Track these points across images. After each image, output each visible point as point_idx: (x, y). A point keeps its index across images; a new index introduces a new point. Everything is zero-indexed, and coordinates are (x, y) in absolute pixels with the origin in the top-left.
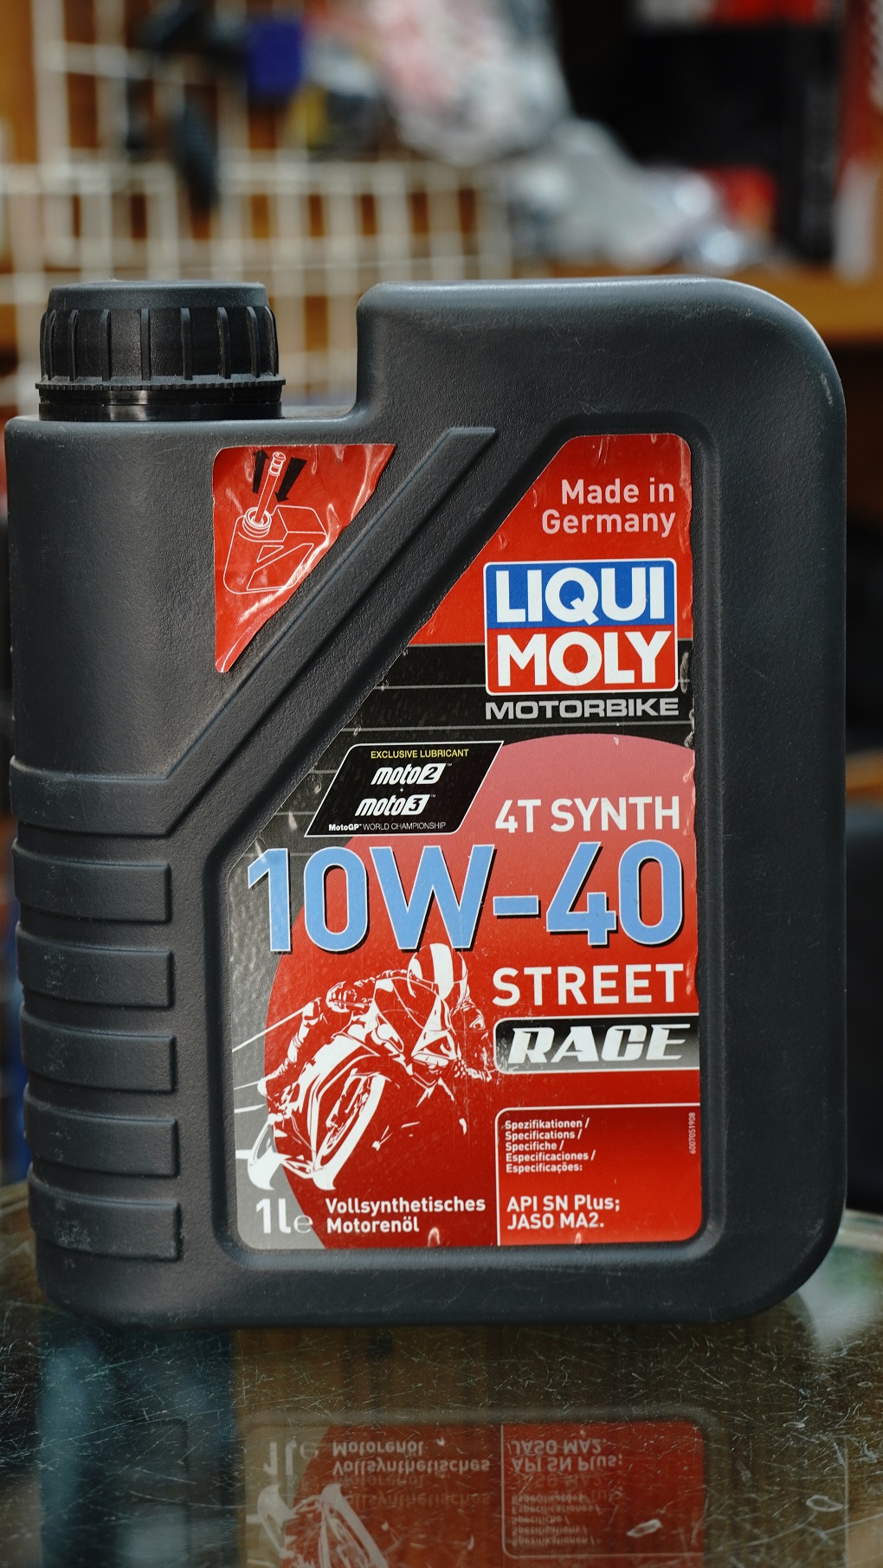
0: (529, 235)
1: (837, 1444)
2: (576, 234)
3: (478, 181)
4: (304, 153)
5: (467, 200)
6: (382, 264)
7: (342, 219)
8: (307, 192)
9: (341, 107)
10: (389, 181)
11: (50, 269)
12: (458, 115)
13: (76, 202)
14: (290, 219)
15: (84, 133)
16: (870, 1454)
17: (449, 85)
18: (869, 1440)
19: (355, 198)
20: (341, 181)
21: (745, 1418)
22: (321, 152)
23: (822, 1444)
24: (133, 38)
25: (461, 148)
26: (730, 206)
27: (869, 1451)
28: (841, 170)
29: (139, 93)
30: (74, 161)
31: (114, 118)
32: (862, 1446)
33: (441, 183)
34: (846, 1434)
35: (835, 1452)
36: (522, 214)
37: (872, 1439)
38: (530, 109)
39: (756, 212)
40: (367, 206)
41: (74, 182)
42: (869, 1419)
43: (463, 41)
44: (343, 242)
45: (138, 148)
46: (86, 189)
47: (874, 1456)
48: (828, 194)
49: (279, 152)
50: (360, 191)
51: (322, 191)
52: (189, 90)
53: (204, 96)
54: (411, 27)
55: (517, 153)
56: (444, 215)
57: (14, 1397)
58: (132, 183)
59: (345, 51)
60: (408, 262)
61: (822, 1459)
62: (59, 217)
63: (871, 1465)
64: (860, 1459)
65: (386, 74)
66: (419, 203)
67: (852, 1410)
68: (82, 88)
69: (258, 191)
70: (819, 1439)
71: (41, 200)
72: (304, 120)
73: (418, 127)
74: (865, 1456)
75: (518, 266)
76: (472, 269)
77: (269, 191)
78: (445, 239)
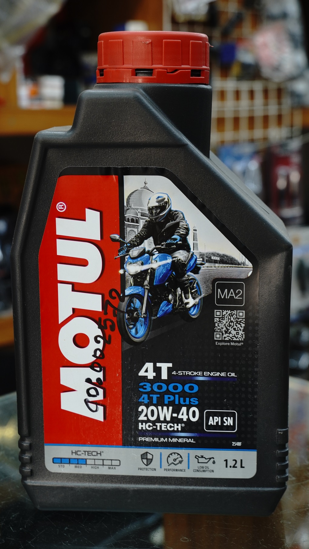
0: (296, 100)
3: (282, 86)
5: (280, 91)
6: (255, 108)
7: (245, 97)
8: (236, 90)
9: (245, 67)
10: (258, 86)
12: (277, 68)
14: (230, 96)
19: (248, 91)
20: (245, 86)
22: (240, 78)
25: (277, 78)
33: (272, 87)
36: (294, 95)
40: (252, 94)
43: (279, 48)
44: (244, 102)
49: (228, 78)
50: (250, 89)
51: (239, 89)
55: (293, 78)
56: (273, 95)
59: (247, 51)
60: (262, 107)
66: (266, 92)
69: (222, 89)
72: (235, 70)
73: (266, 71)
75: (293, 109)
76: (280, 110)
77: (225, 89)
78: (273, 101)
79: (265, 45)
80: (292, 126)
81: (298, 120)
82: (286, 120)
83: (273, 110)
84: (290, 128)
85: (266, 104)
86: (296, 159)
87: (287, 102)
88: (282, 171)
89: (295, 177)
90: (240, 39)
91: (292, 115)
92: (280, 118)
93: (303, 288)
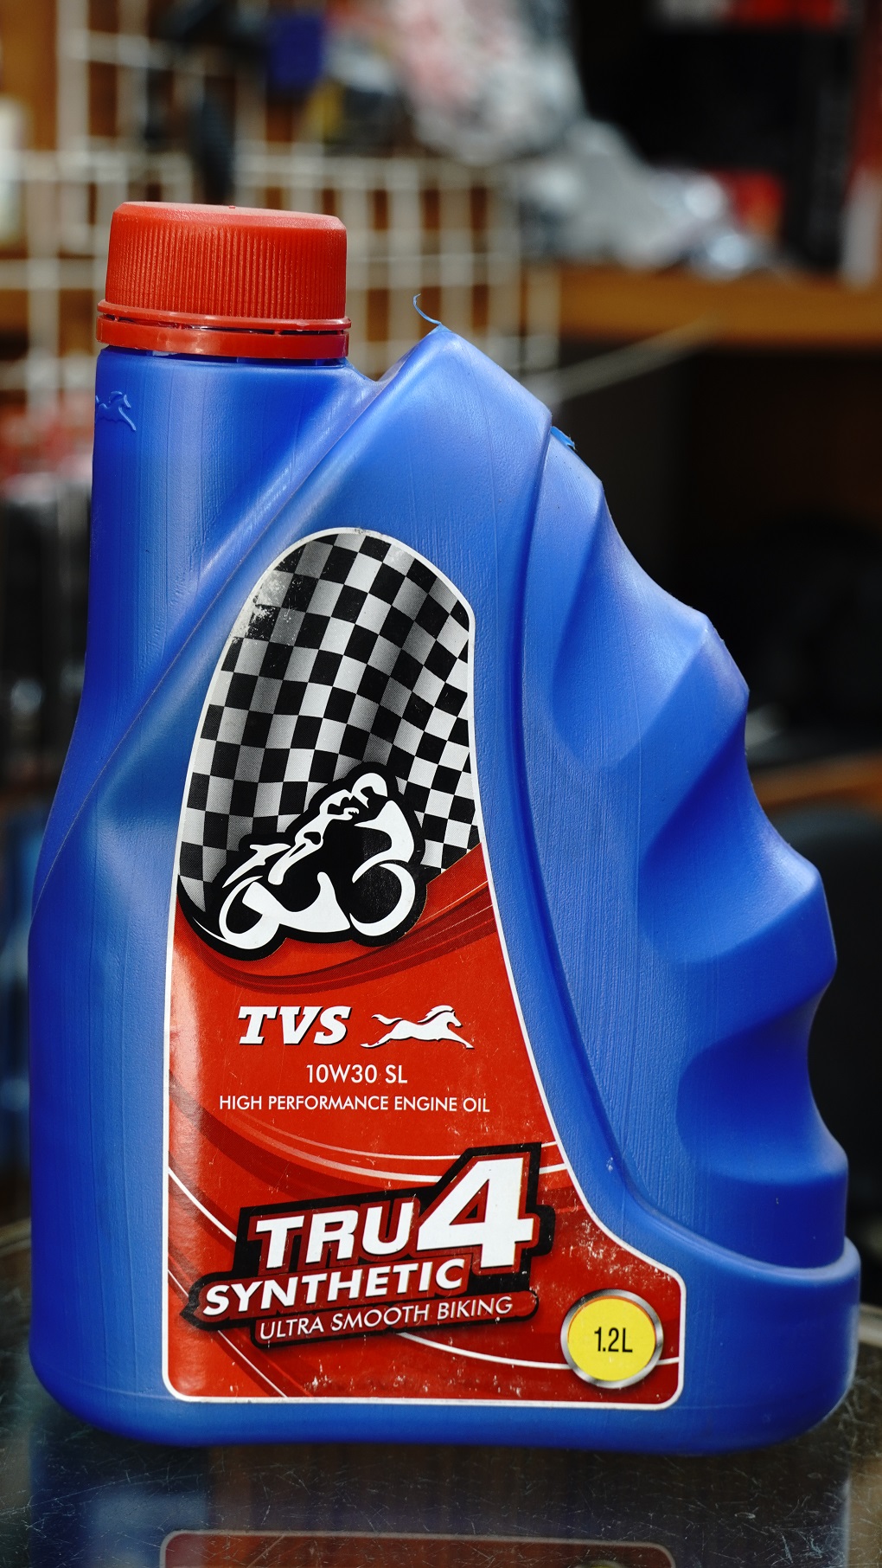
0: (539, 235)
1: (785, 1538)
2: (585, 235)
3: (491, 180)
4: (320, 147)
5: (479, 198)
6: (392, 259)
7: (355, 213)
8: (321, 186)
9: (358, 102)
10: (403, 178)
11: (64, 256)
12: (474, 115)
13: (92, 190)
15: (103, 122)
16: (816, 1549)
17: (466, 85)
18: (815, 1534)
19: (368, 193)
20: (355, 176)
21: (699, 1506)
22: (337, 146)
23: (772, 1537)
24: (156, 28)
25: (475, 148)
26: (739, 208)
27: (815, 1545)
28: (850, 177)
29: (159, 84)
30: (92, 149)
31: (133, 108)
32: (809, 1541)
33: (453, 180)
34: (793, 1527)
35: (783, 1546)
36: (533, 215)
37: (818, 1534)
38: (545, 110)
39: (764, 213)
40: (380, 202)
41: (92, 170)
42: (816, 1512)
43: (482, 41)
44: (357, 236)
45: (156, 138)
46: (102, 178)
47: (820, 1552)
48: (838, 201)
49: (295, 146)
50: (373, 186)
51: (336, 186)
52: (209, 82)
53: (223, 88)
54: (431, 27)
55: (531, 154)
56: (455, 213)
58: (150, 173)
59: (365, 47)
60: (418, 259)
61: (771, 1553)
62: (75, 205)
63: (815, 1560)
64: (806, 1554)
65: (403, 70)
66: (431, 200)
67: (801, 1502)
68: (103, 77)
69: (274, 184)
70: (768, 1531)
71: (58, 187)
72: (321, 114)
73: (434, 125)
74: (811, 1550)
75: (526, 266)
76: (481, 267)
77: (283, 184)
78: (456, 237)
80: (523, 332)
81: (546, 308)
82: (503, 309)
83: (456, 269)
84: (516, 339)
85: (431, 249)
87: (505, 241)
91: (524, 287)
92: (480, 296)
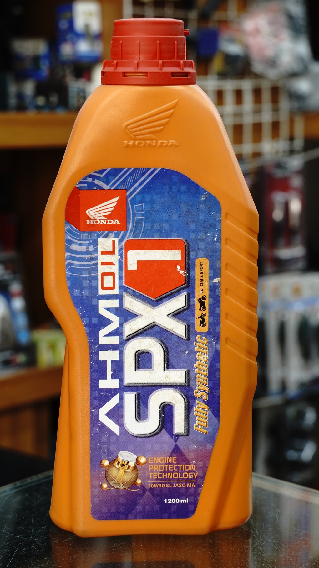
0: (297, 103)
3: (279, 85)
4: (216, 76)
5: (275, 91)
7: (229, 98)
8: (217, 89)
9: (230, 59)
10: (247, 85)
12: (272, 63)
17: (270, 52)
19: (233, 91)
20: (229, 86)
22: (222, 75)
25: (272, 74)
33: (266, 86)
36: (294, 96)
38: (299, 59)
40: (239, 94)
43: (275, 35)
44: (230, 108)
49: (209, 76)
50: (236, 88)
51: (223, 89)
55: (294, 75)
56: (266, 96)
57: (43, 545)
59: (232, 41)
65: (246, 47)
66: (257, 92)
72: (217, 64)
73: (258, 67)
75: (292, 114)
76: (276, 116)
78: (267, 106)
79: (257, 31)
80: (291, 139)
81: (300, 129)
82: (284, 130)
83: (267, 117)
84: (289, 142)
85: (257, 111)
86: (297, 182)
87: (285, 104)
88: (278, 197)
89: (296, 206)
90: (224, 23)
91: (292, 122)
92: (275, 126)
93: (306, 355)
